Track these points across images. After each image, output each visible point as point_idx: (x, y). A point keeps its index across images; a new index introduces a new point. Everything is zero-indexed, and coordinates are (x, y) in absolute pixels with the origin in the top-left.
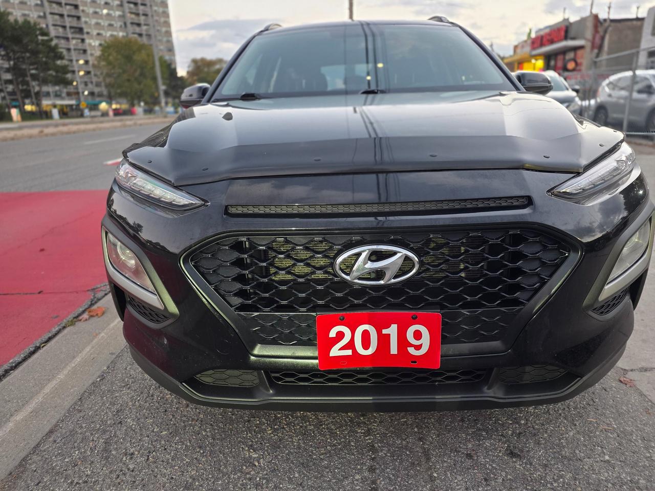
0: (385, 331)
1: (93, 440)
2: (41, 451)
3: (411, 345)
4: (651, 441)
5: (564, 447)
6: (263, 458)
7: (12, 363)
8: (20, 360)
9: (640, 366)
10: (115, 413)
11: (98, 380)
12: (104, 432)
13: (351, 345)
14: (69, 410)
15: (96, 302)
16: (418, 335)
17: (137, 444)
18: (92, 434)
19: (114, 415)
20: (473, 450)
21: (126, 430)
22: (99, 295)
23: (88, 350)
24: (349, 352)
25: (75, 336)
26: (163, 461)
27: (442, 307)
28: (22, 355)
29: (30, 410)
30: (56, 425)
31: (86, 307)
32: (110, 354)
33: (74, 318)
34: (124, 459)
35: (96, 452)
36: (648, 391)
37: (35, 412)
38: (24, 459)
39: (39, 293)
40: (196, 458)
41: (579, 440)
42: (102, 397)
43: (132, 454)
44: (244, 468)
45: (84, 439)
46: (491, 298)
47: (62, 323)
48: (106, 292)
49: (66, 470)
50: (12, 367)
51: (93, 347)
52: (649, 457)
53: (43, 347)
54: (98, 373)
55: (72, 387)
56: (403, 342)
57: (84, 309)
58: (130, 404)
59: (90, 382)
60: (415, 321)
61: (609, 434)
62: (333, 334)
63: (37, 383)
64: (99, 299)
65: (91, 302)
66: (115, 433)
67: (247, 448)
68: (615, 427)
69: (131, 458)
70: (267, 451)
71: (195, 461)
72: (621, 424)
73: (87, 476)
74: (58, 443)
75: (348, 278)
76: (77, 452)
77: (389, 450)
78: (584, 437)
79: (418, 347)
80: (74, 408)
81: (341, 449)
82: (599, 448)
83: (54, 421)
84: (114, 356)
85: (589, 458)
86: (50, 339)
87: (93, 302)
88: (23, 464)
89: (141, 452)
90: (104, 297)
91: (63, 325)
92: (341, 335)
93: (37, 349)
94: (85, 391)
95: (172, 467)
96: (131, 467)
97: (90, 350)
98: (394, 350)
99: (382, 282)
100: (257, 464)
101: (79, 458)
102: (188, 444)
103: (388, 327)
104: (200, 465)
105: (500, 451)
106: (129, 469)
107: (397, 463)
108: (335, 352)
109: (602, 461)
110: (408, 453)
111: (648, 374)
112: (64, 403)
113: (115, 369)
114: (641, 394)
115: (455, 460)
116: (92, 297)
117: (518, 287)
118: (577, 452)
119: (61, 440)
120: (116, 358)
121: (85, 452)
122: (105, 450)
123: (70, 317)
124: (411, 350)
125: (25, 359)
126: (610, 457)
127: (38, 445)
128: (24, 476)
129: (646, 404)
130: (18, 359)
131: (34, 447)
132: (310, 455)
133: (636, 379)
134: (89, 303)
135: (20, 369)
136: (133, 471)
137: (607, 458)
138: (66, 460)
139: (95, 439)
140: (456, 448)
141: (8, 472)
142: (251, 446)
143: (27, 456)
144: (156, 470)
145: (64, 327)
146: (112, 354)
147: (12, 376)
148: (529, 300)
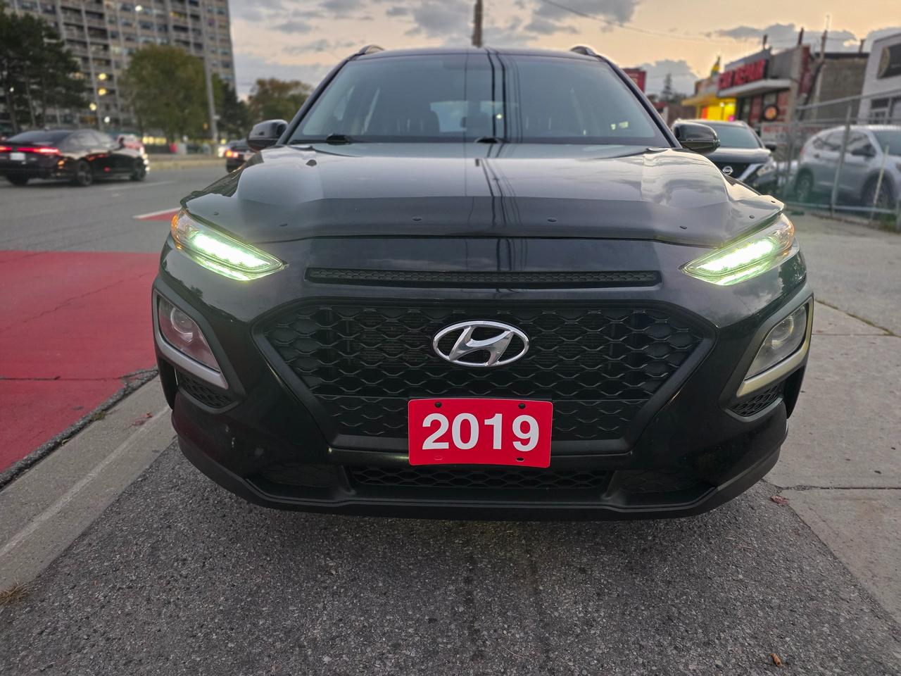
0: (487, 422)
1: (137, 544)
2: (74, 554)
3: (518, 439)
4: (794, 562)
5: (693, 565)
6: (342, 566)
7: (27, 460)
8: (37, 456)
9: (798, 484)
10: (162, 516)
11: (140, 479)
12: (150, 536)
13: (447, 437)
14: (105, 511)
15: (130, 393)
16: (525, 427)
17: (191, 550)
18: (135, 538)
19: (161, 519)
21: (176, 535)
22: (136, 383)
23: (125, 446)
24: (445, 446)
25: (105, 432)
26: (222, 568)
27: (555, 396)
28: (39, 452)
29: (57, 510)
30: (90, 528)
31: (118, 397)
32: (153, 451)
33: (103, 410)
34: (175, 564)
35: (141, 556)
36: (802, 511)
37: (63, 513)
38: (55, 561)
39: (56, 379)
40: (262, 566)
41: (713, 558)
42: (145, 500)
43: (185, 560)
44: (319, 576)
45: (126, 543)
46: (611, 387)
47: (87, 416)
48: (143, 381)
49: (105, 574)
50: (26, 465)
51: (130, 443)
52: (788, 578)
53: (64, 443)
54: (140, 473)
55: (108, 487)
56: (508, 435)
57: (114, 400)
58: (181, 507)
59: (130, 482)
60: (522, 410)
61: (748, 554)
62: (427, 423)
63: (59, 484)
64: (135, 389)
65: (125, 391)
66: (163, 537)
67: (322, 557)
68: (757, 546)
69: (184, 564)
70: (347, 559)
71: (260, 568)
72: (762, 543)
73: (131, 581)
74: (94, 546)
75: (447, 358)
76: (118, 556)
77: (490, 562)
78: (718, 556)
79: (525, 442)
80: (111, 510)
81: (433, 559)
82: (734, 567)
83: (87, 524)
84: (158, 454)
85: (720, 576)
86: (73, 434)
87: (126, 392)
88: (54, 566)
89: (195, 558)
90: (140, 386)
91: (90, 418)
92: (436, 425)
93: (57, 445)
94: (124, 492)
95: (233, 574)
96: (184, 573)
97: (127, 447)
98: (497, 445)
99: (486, 364)
100: (334, 573)
101: (122, 563)
102: (252, 551)
103: (491, 416)
104: (267, 573)
105: (619, 566)
106: (181, 576)
107: (498, 575)
108: (429, 444)
109: (734, 580)
110: (511, 565)
111: (805, 493)
112: (98, 504)
113: (160, 468)
114: (794, 514)
115: (565, 574)
116: (125, 387)
117: (642, 376)
118: (708, 570)
119: (98, 543)
120: (160, 456)
121: (127, 556)
122: (151, 554)
123: (98, 409)
124: (517, 445)
125: (42, 457)
126: (744, 576)
127: (70, 548)
128: (56, 580)
129: (797, 525)
130: (33, 456)
131: (66, 550)
132: (397, 565)
133: (790, 498)
134: (122, 393)
135: (38, 467)
136: (186, 577)
137: (741, 576)
138: (105, 564)
139: (139, 543)
141: (36, 574)
142: (328, 554)
143: (58, 559)
144: (214, 576)
145: (91, 421)
146: (156, 451)
147: (27, 475)
148: (654, 392)
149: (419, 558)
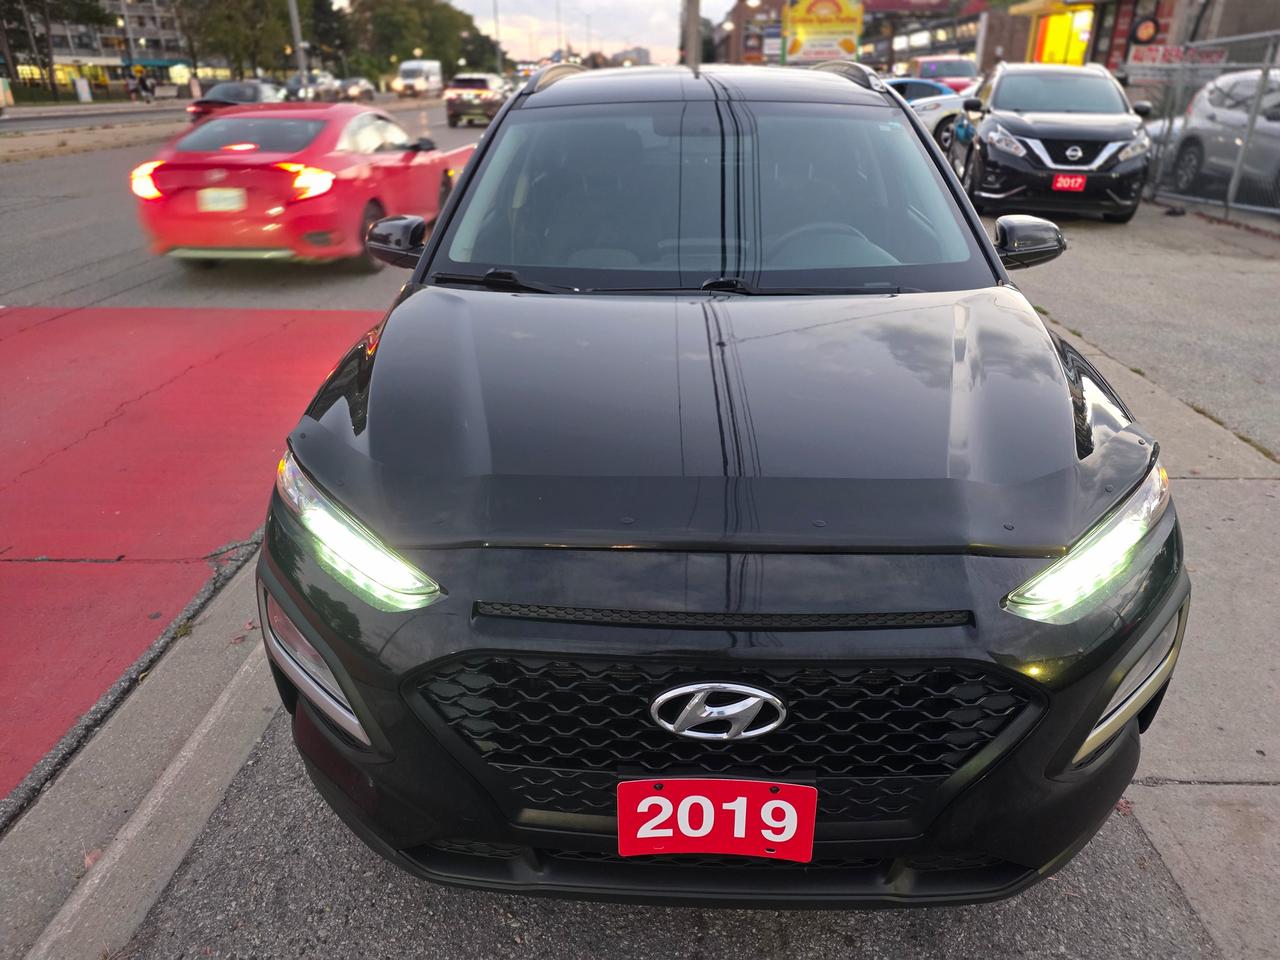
0: (726, 806)
1: (256, 883)
2: (176, 898)
3: (768, 828)
4: (1135, 919)
5: (998, 928)
6: (528, 930)
7: (95, 712)
8: (108, 706)
9: (1148, 774)
10: (285, 832)
11: (250, 763)
12: (273, 868)
13: (672, 822)
14: (209, 822)
15: (223, 585)
16: (778, 814)
17: (327, 894)
18: (253, 871)
19: (285, 837)
20: (856, 930)
21: (307, 866)
22: (228, 568)
23: (225, 700)
24: (669, 833)
25: (195, 657)
26: (371, 927)
27: (821, 772)
28: (109, 697)
29: (145, 820)
30: (193, 851)
31: (207, 595)
32: (264, 710)
33: (189, 619)
34: (310, 919)
35: (264, 904)
36: (1151, 825)
37: (155, 826)
38: (151, 912)
39: (119, 559)
40: (423, 925)
41: (1024, 915)
42: (261, 799)
43: (322, 911)
44: (499, 946)
45: (241, 879)
46: (899, 762)
47: (168, 631)
48: (239, 563)
49: (220, 936)
50: (95, 720)
51: (233, 695)
52: (1126, 949)
53: (143, 678)
54: (248, 750)
55: (211, 776)
56: (754, 822)
57: (203, 600)
58: (309, 815)
59: (238, 766)
60: (775, 793)
61: (1073, 906)
62: (643, 807)
63: (143, 752)
64: (228, 579)
65: (214, 584)
66: (290, 870)
67: (502, 911)
68: (1085, 891)
69: (321, 919)
70: (534, 917)
71: (421, 930)
72: (1094, 887)
73: (255, 947)
74: (200, 886)
75: (670, 727)
76: (234, 904)
77: (725, 925)
78: (1032, 911)
79: (778, 831)
80: (218, 817)
81: (649, 920)
82: (1053, 932)
83: (188, 843)
84: (272, 715)
85: (1034, 949)
86: (152, 663)
87: (218, 585)
88: (152, 917)
89: (335, 909)
90: (235, 573)
91: (171, 634)
92: (655, 810)
93: (134, 683)
94: (231, 786)
95: (386, 938)
96: (322, 934)
97: (228, 701)
98: (740, 831)
100: (518, 940)
101: (239, 915)
102: (409, 897)
103: (733, 799)
104: (430, 938)
105: (898, 932)
106: (318, 939)
107: (736, 950)
108: (646, 831)
109: (1053, 955)
110: (754, 931)
111: (1157, 791)
112: (199, 808)
113: (276, 741)
114: (1140, 831)
115: (826, 947)
116: (215, 575)
117: (944, 748)
118: (1018, 937)
119: (205, 879)
120: (274, 718)
121: (246, 904)
122: (277, 902)
123: (181, 618)
124: (768, 834)
125: (116, 705)
126: (1067, 948)
127: (169, 887)
128: (158, 942)
129: (1143, 850)
130: (103, 704)
131: (164, 891)
132: (602, 929)
133: (1135, 801)
134: (212, 588)
135: (111, 722)
136: (325, 942)
137: (1062, 949)
138: (218, 918)
139: (260, 880)
140: (830, 925)
141: (130, 935)
142: (509, 906)
143: (155, 905)
144: (362, 942)
145: (174, 639)
146: (268, 710)
147: (99, 737)
148: (959, 765)
149: (630, 916)
